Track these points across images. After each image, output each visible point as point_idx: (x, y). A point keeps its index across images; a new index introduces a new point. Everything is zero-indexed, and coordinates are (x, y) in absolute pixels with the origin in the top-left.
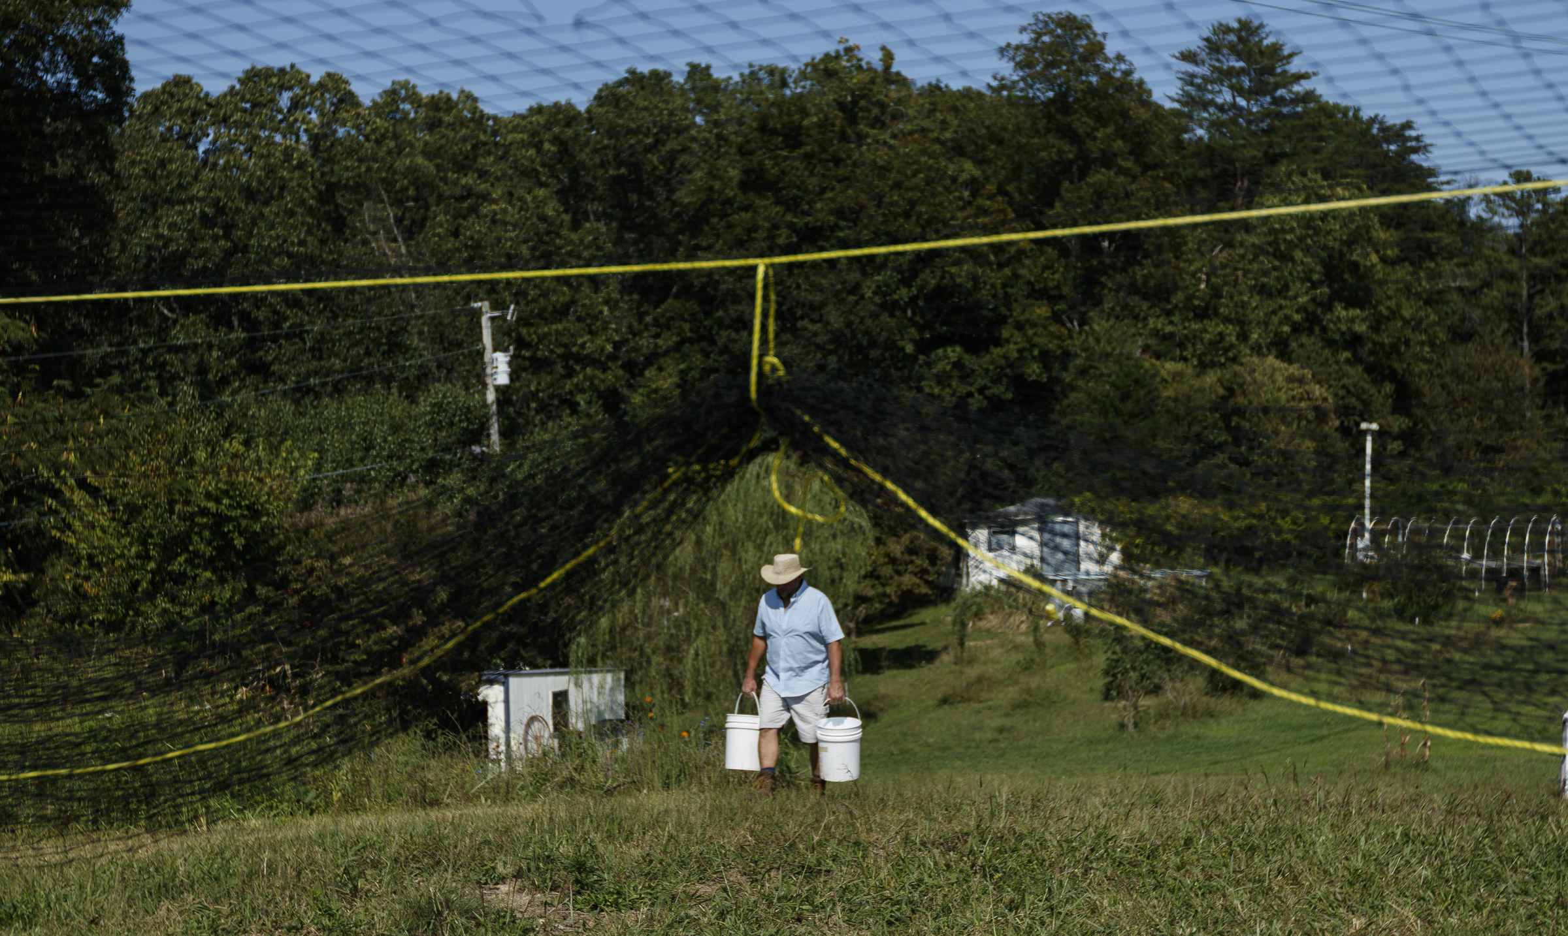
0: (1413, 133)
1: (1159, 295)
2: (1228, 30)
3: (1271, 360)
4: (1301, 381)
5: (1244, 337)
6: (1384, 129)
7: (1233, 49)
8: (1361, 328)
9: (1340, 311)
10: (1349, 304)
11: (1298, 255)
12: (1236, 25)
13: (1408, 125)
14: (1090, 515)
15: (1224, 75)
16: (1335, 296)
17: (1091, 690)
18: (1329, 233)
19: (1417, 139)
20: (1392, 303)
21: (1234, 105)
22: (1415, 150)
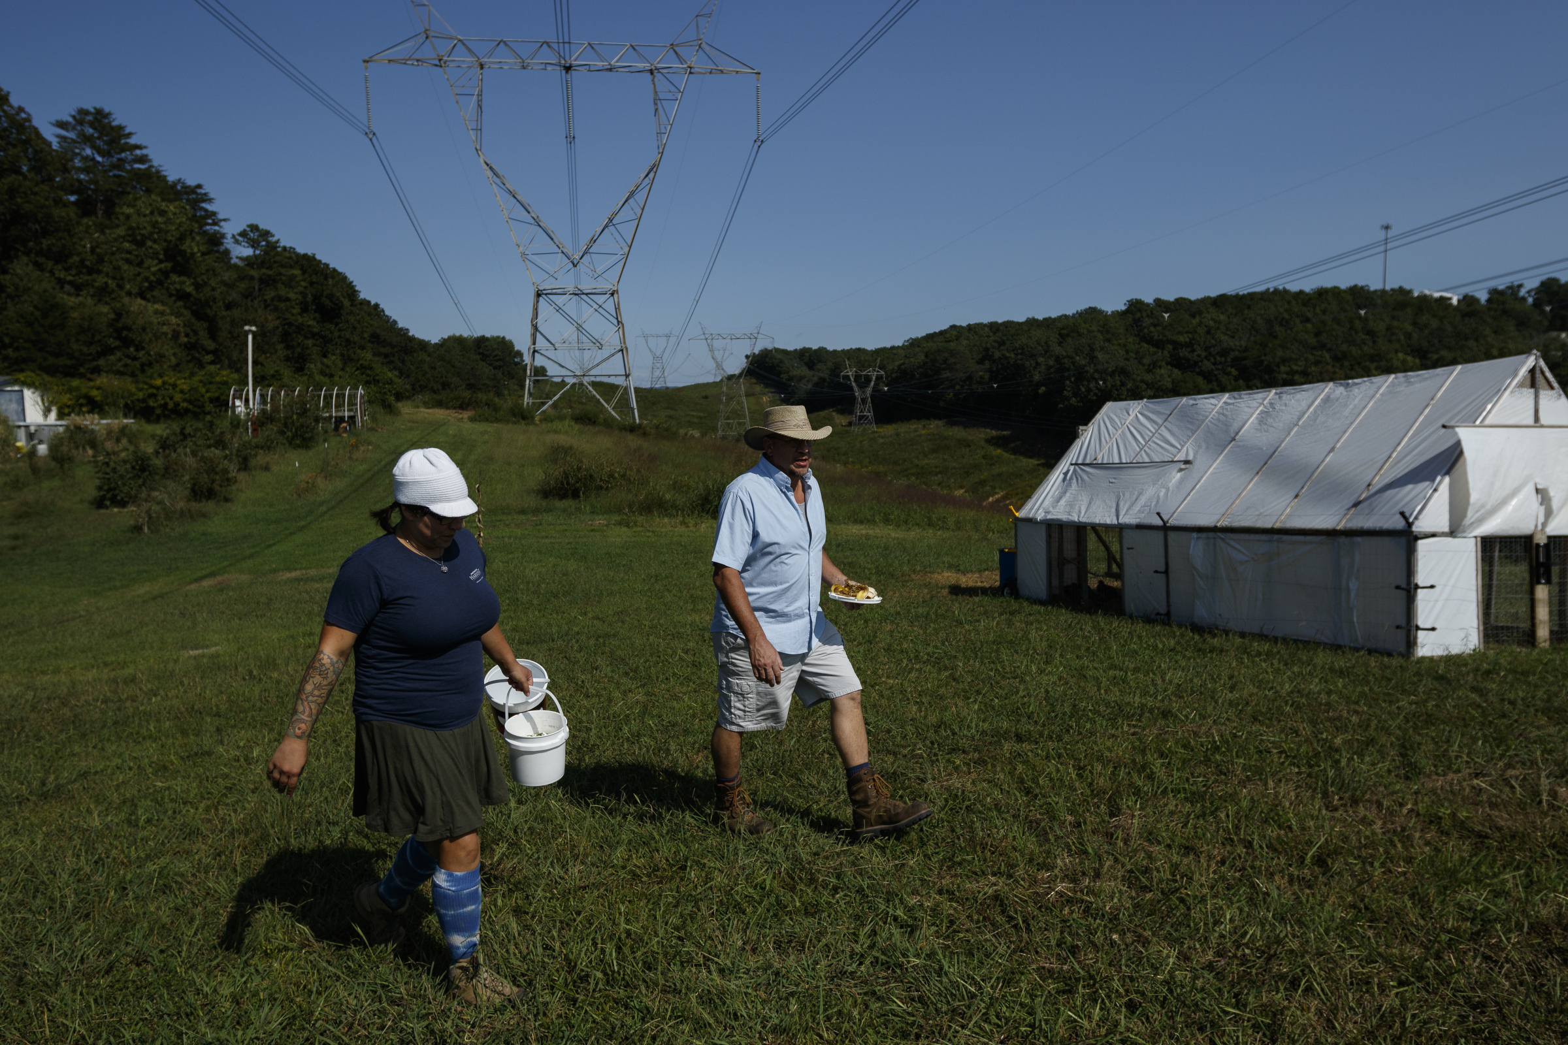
0: (203, 191)
1: (61, 257)
2: (87, 113)
3: (139, 301)
4: (162, 313)
5: (120, 287)
6: (185, 187)
7: (92, 125)
8: (189, 289)
9: (174, 277)
10: (180, 274)
11: (149, 243)
12: (93, 110)
13: (199, 186)
14: (30, 385)
15: (87, 139)
16: (174, 270)
17: (82, 501)
18: (168, 232)
19: (205, 194)
20: (205, 277)
21: (93, 159)
22: (204, 201)
